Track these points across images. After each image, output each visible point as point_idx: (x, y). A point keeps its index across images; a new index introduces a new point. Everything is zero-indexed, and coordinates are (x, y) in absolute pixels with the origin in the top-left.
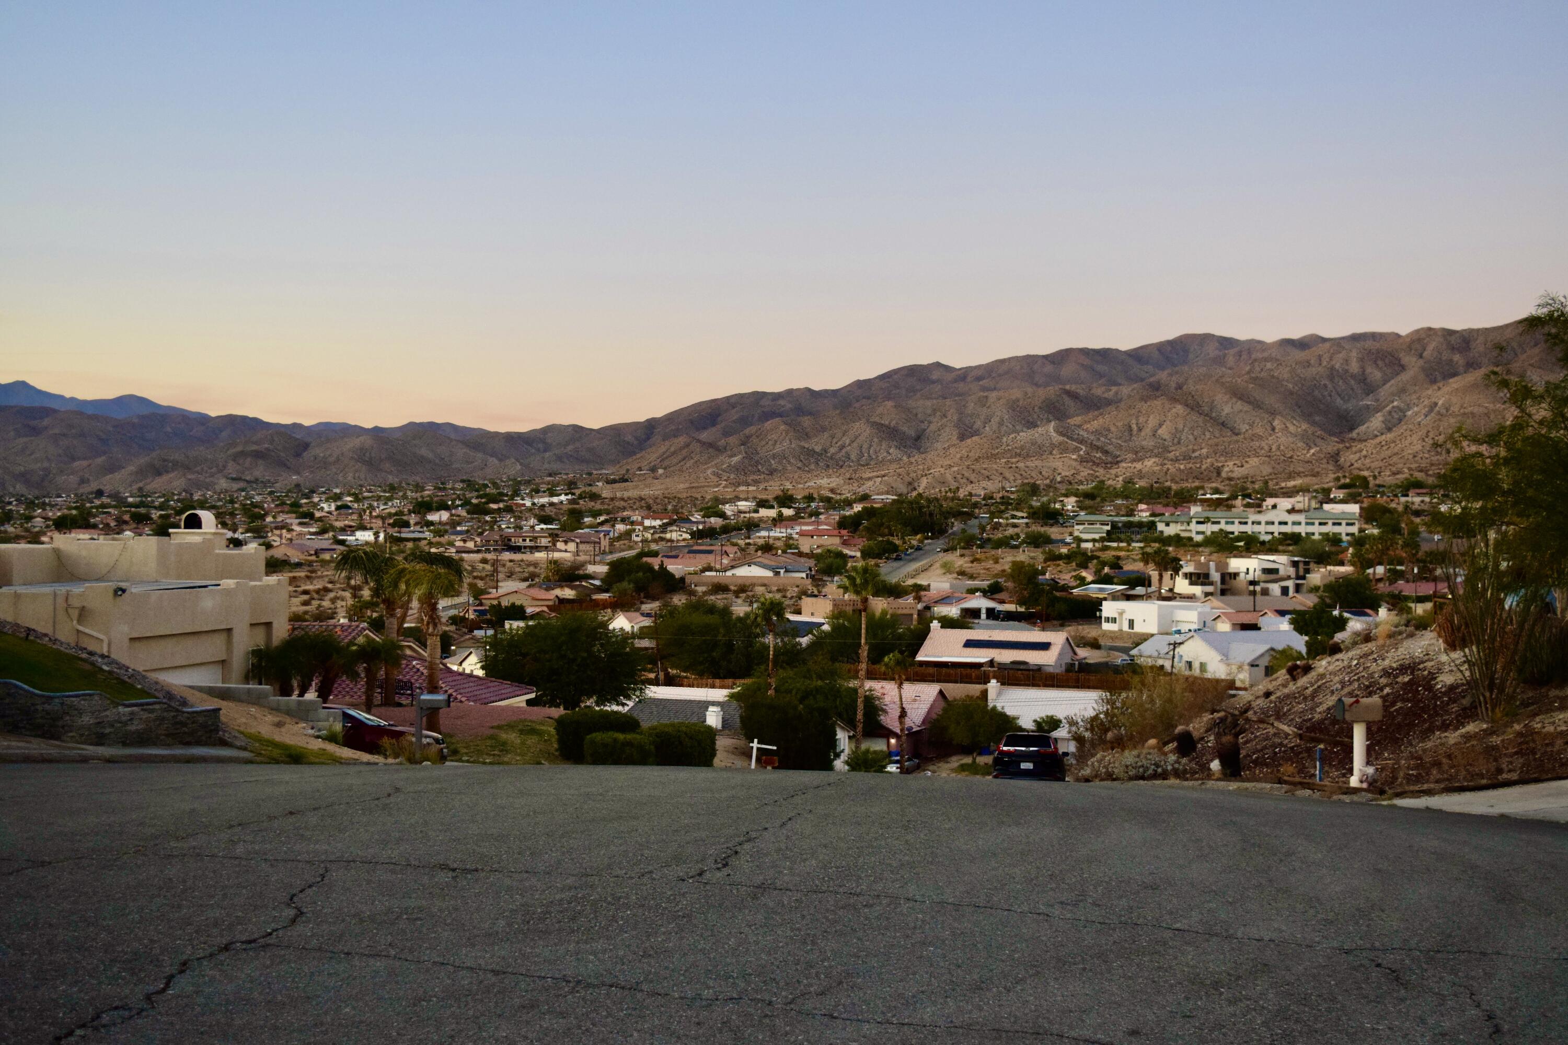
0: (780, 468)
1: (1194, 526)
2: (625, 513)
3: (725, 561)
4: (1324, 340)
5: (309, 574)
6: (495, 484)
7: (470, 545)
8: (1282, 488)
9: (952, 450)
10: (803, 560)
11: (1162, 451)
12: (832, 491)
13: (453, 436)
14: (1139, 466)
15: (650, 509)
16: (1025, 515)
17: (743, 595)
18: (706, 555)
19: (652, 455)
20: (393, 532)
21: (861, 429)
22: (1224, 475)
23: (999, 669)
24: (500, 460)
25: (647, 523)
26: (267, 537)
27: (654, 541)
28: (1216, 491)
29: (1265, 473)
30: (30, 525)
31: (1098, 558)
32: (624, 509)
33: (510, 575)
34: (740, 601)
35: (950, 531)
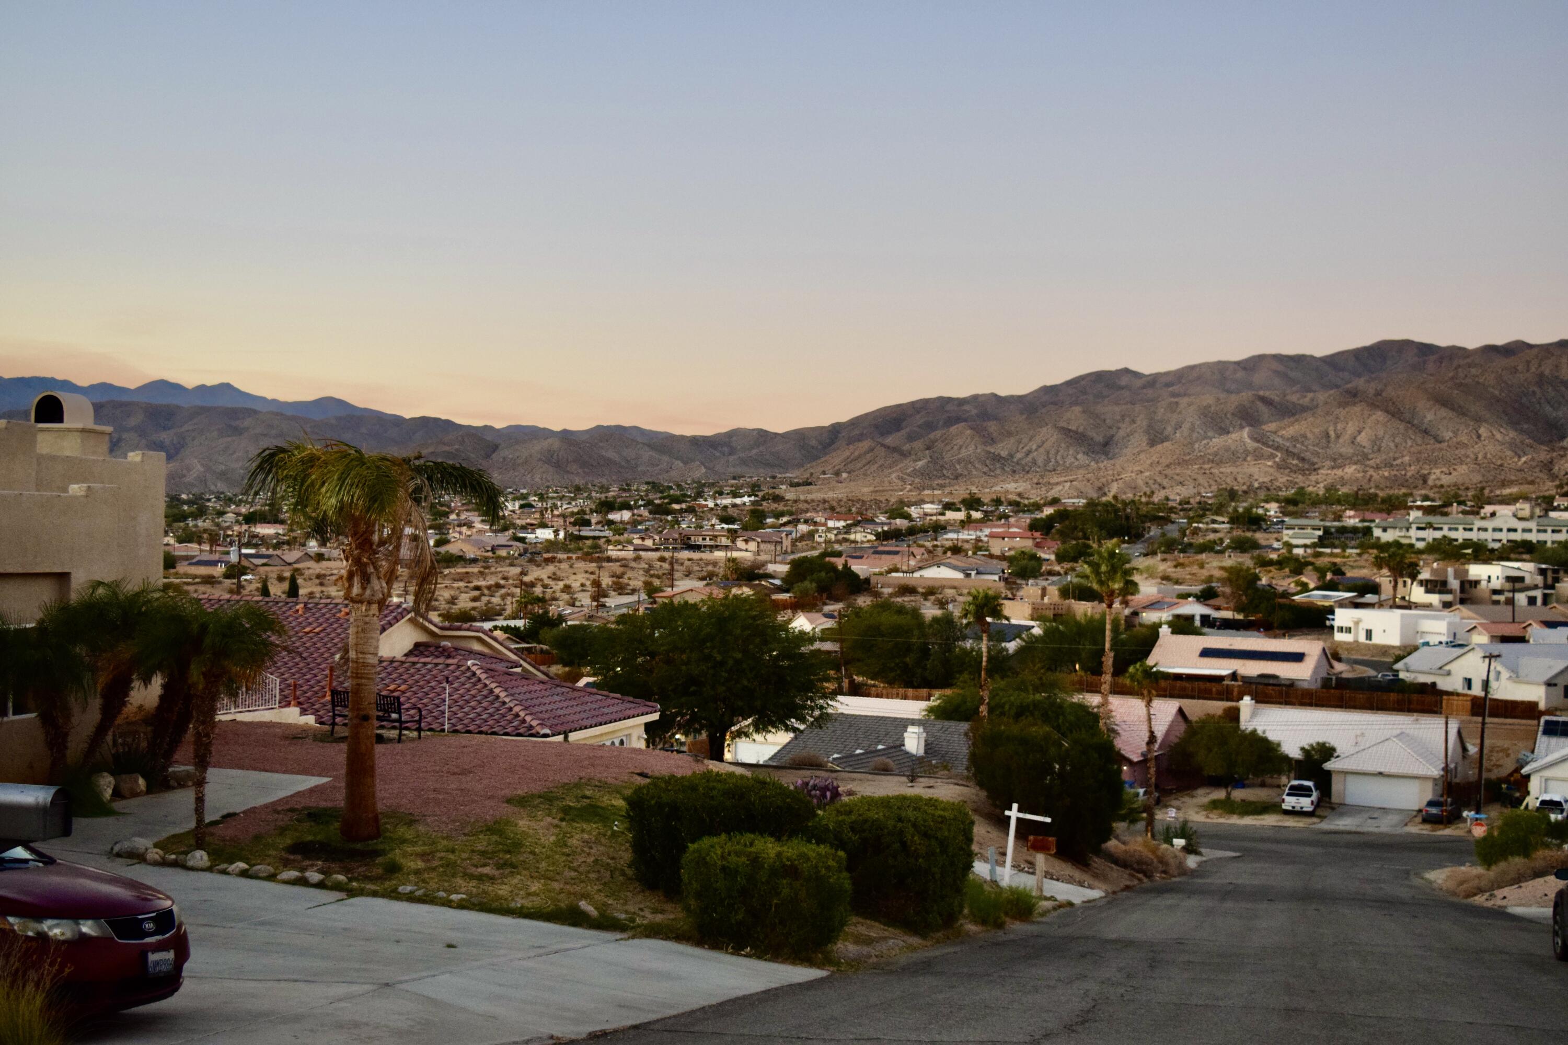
0: (966, 473)
1: (1414, 533)
2: (808, 515)
3: (912, 563)
4: (1530, 346)
5: (482, 570)
6: (679, 486)
7: (649, 543)
8: (1497, 496)
9: (1142, 456)
10: (995, 561)
11: (1362, 458)
12: (1020, 495)
13: (639, 440)
14: (1339, 472)
15: (833, 510)
16: (1226, 520)
17: (932, 598)
18: (891, 556)
19: (837, 458)
20: (574, 530)
21: (1048, 435)
22: (1430, 482)
23: (1244, 682)
24: (685, 463)
25: (831, 524)
26: (448, 533)
27: (838, 542)
28: (1426, 498)
29: (1475, 481)
30: (221, 519)
31: (1312, 564)
32: (807, 511)
33: (688, 574)
34: (928, 604)
35: (1147, 536)
